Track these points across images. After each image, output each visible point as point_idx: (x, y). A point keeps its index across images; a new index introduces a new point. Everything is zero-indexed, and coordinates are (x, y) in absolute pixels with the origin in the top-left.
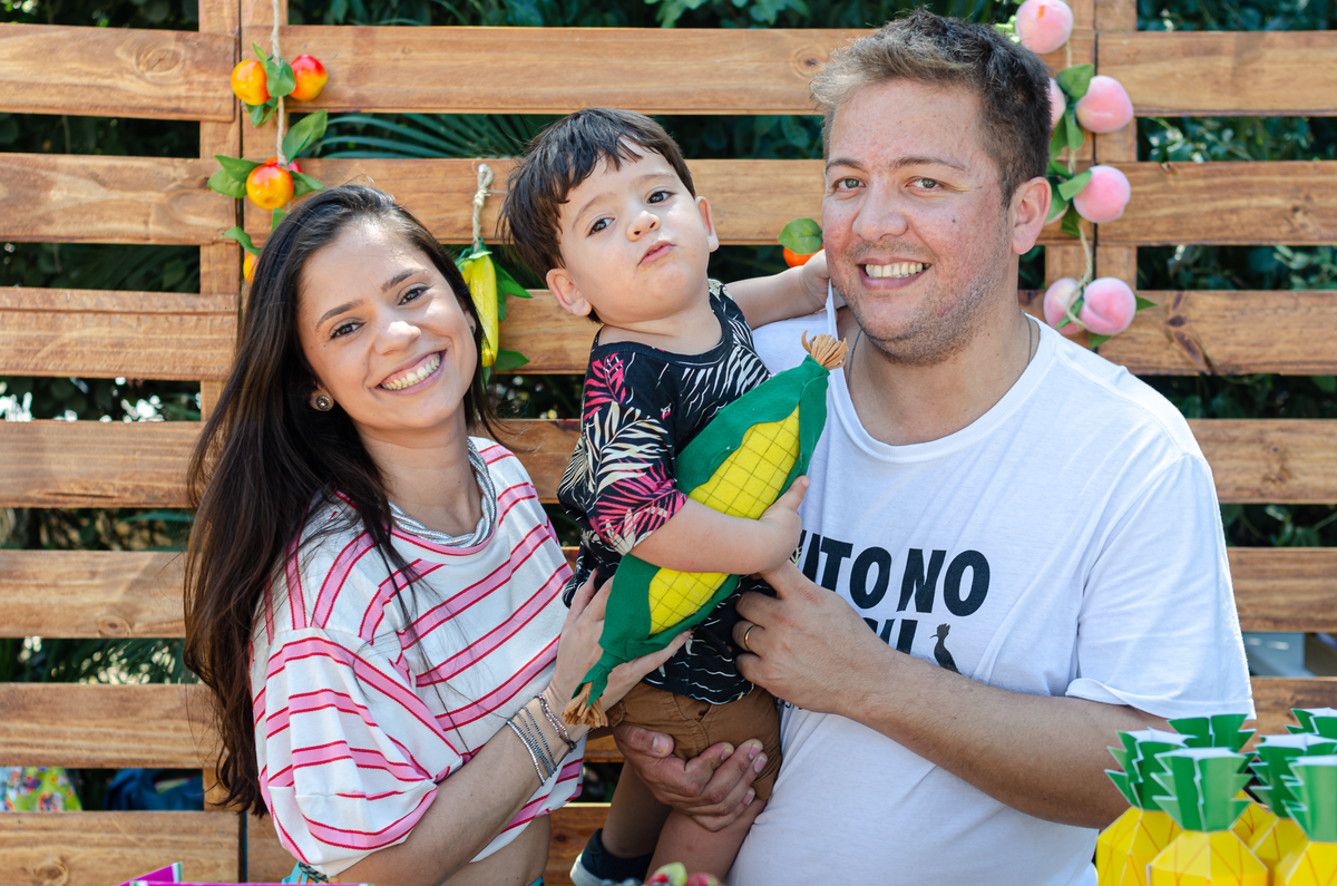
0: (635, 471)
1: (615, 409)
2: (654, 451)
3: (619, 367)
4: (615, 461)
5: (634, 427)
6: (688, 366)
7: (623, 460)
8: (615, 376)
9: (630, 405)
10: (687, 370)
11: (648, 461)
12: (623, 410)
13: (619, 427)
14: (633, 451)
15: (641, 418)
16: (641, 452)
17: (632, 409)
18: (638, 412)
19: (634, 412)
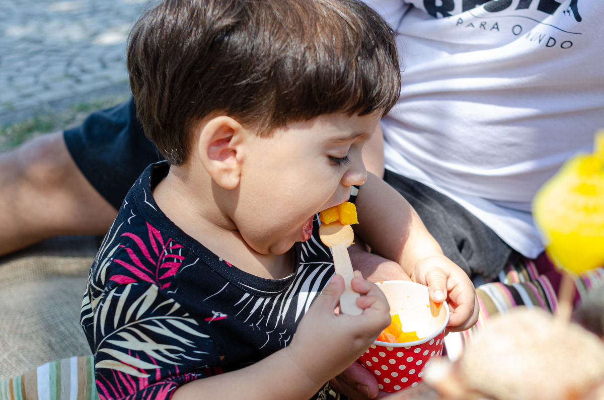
0: (140, 370)
1: (152, 293)
2: (172, 356)
3: (178, 261)
4: (125, 351)
5: (163, 322)
6: (249, 291)
7: (134, 353)
8: (169, 265)
9: (170, 296)
10: (247, 295)
11: (158, 362)
12: (161, 297)
13: (147, 314)
14: (149, 347)
15: (178, 313)
16: (157, 352)
17: (172, 300)
18: (177, 306)
19: (172, 305)
